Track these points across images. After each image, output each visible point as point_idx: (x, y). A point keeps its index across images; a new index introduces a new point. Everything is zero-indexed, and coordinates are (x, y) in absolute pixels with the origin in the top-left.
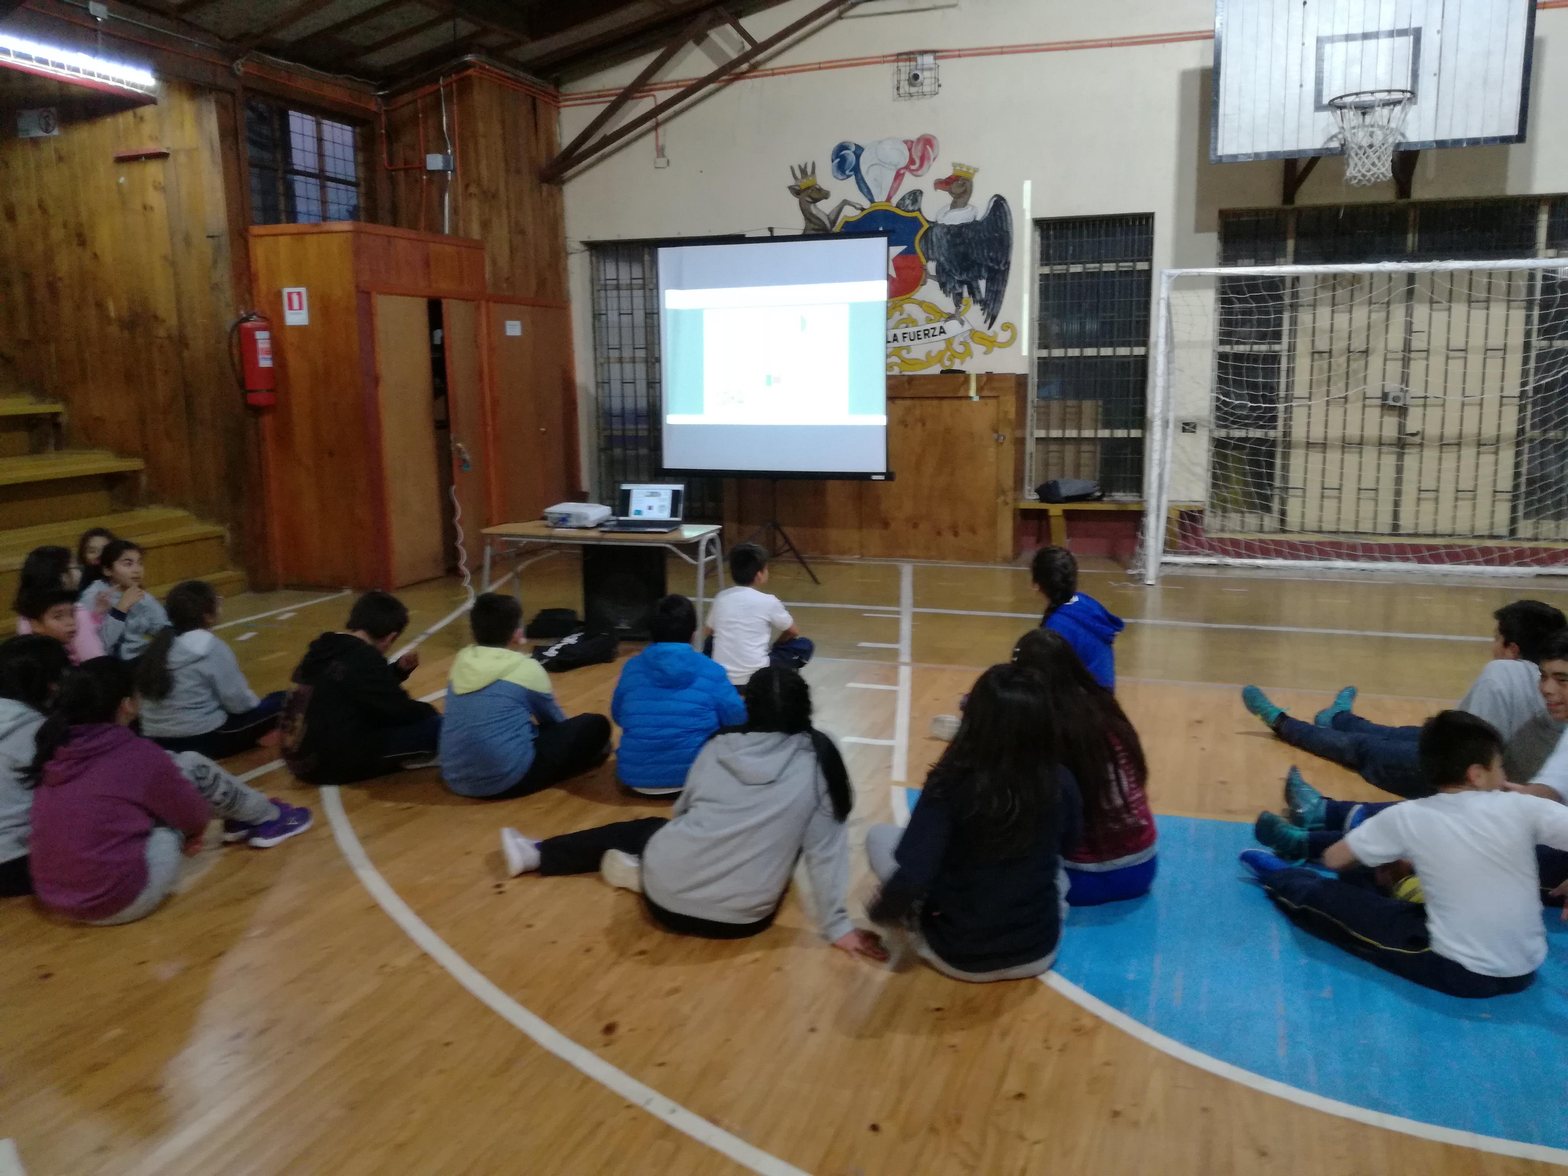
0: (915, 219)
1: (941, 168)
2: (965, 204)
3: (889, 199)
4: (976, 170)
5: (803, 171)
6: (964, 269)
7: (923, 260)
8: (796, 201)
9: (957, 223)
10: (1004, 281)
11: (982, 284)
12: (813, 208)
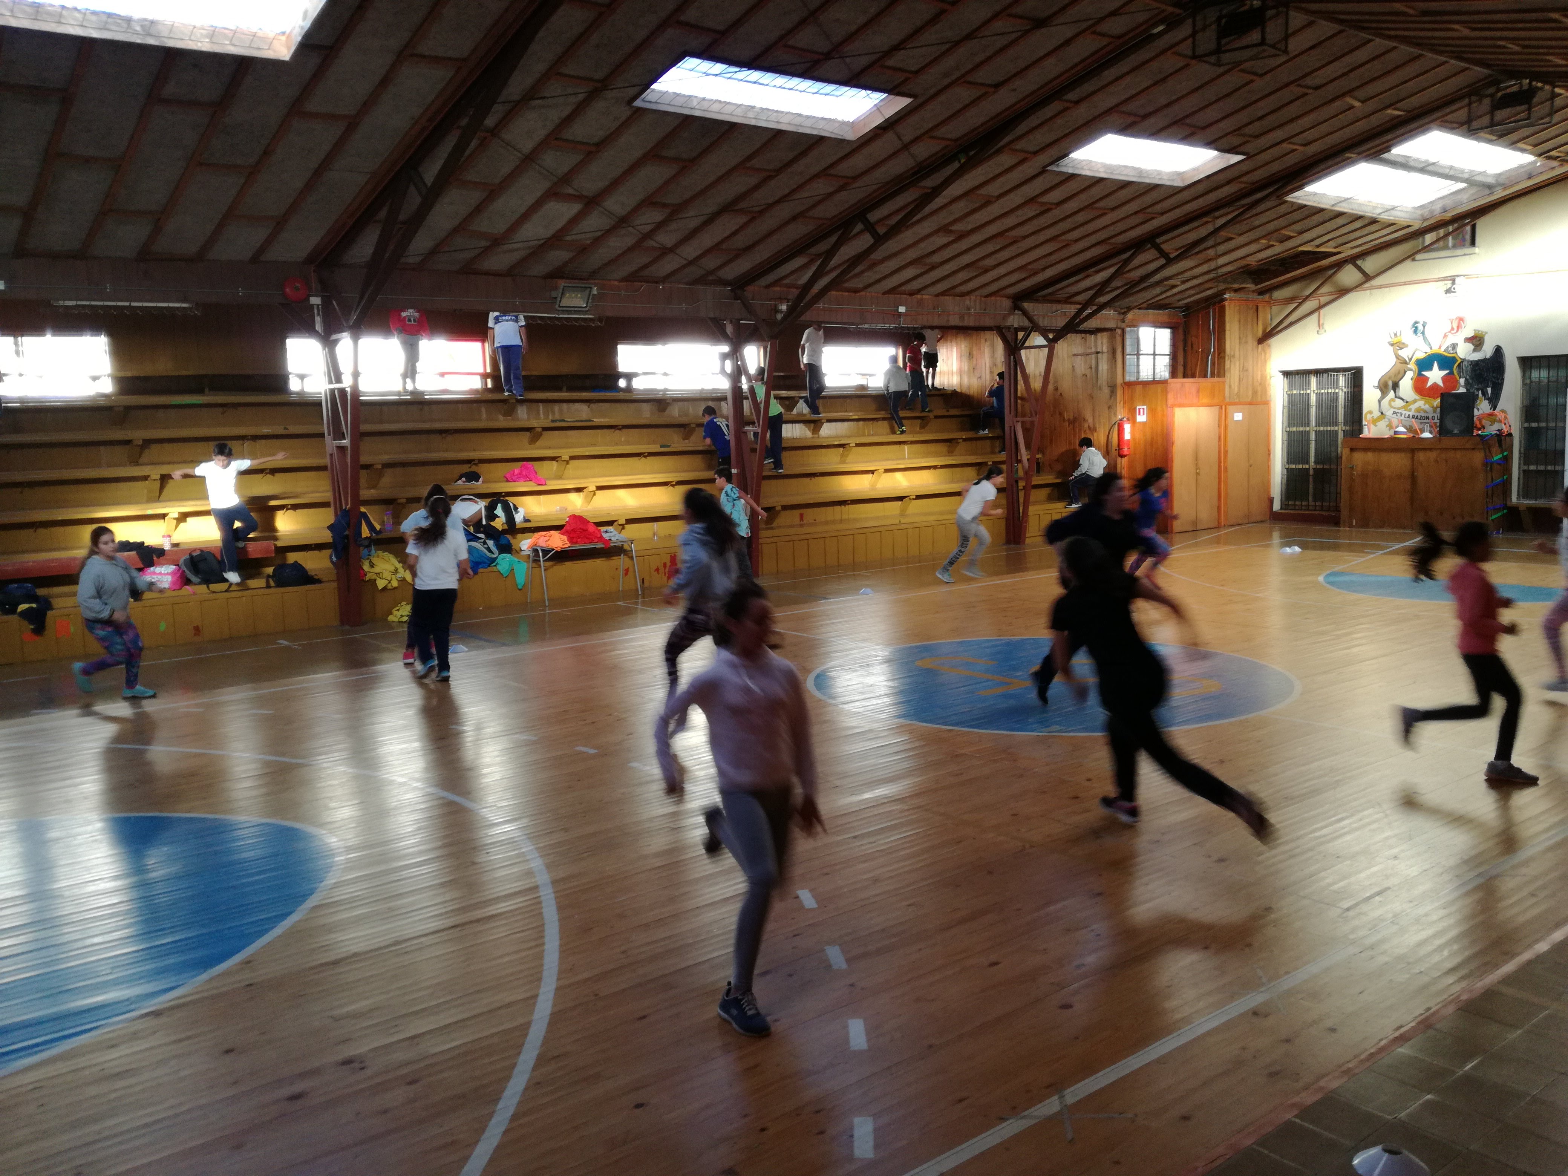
0: (1454, 358)
1: (1468, 332)
2: (1480, 350)
3: (1440, 348)
4: (1486, 333)
5: (1396, 335)
6: (1480, 382)
7: (1458, 377)
8: (1391, 348)
9: (1476, 359)
10: (1501, 389)
11: (1489, 390)
12: (1401, 353)
